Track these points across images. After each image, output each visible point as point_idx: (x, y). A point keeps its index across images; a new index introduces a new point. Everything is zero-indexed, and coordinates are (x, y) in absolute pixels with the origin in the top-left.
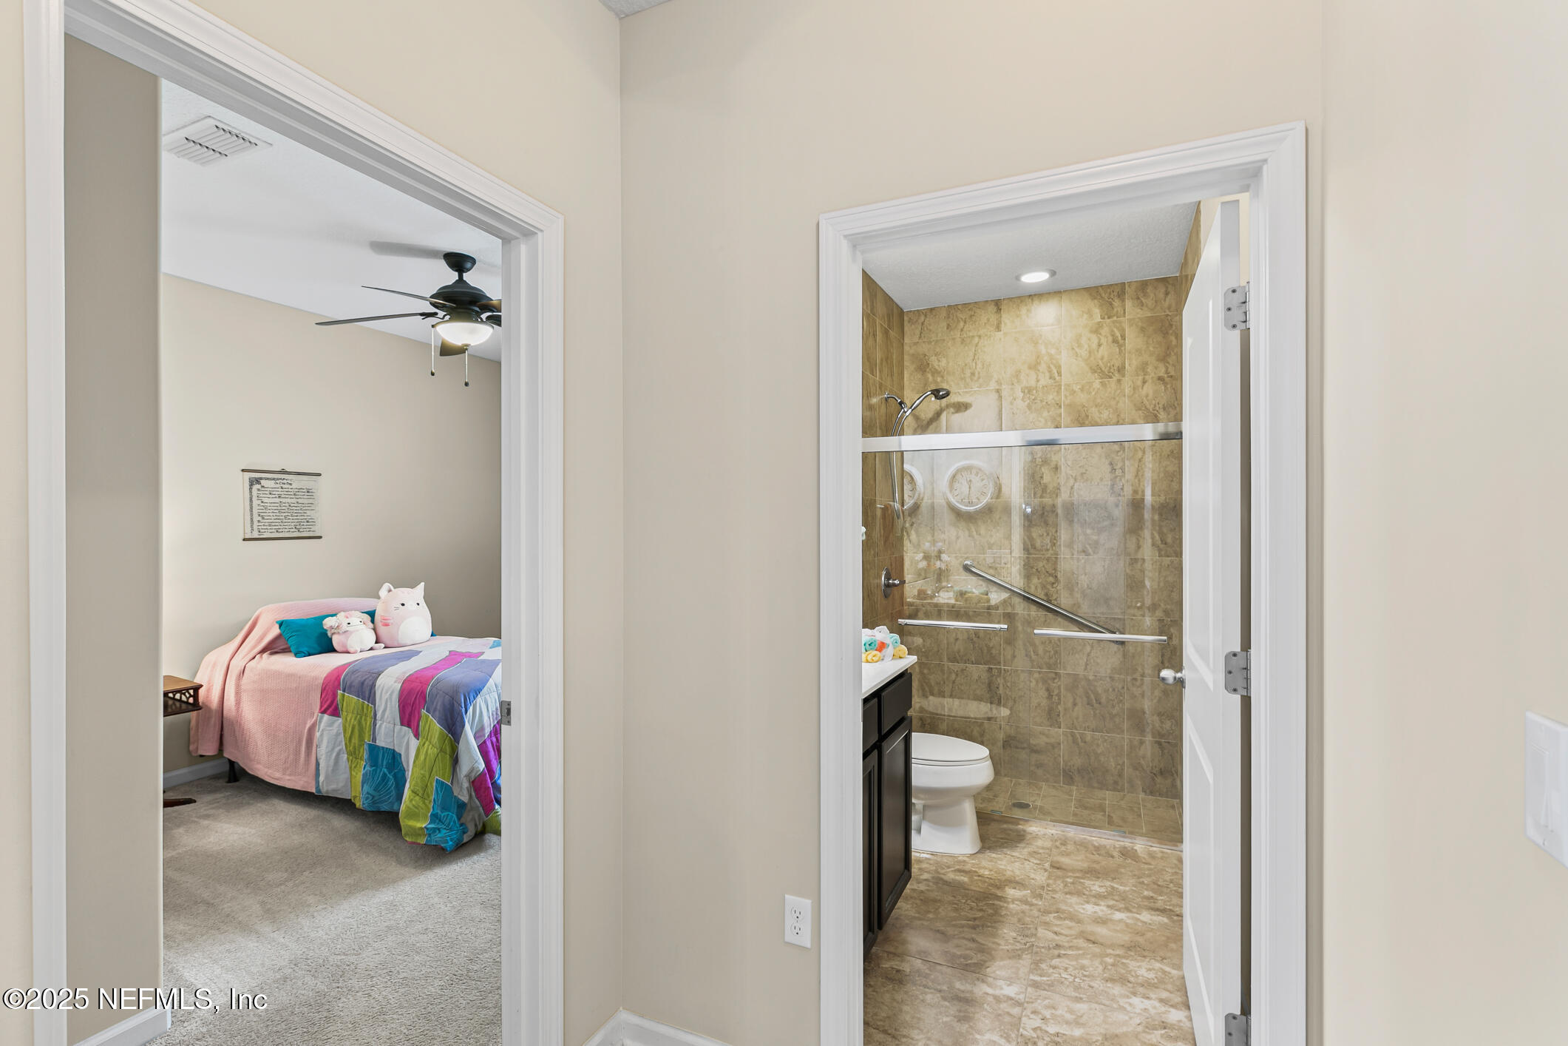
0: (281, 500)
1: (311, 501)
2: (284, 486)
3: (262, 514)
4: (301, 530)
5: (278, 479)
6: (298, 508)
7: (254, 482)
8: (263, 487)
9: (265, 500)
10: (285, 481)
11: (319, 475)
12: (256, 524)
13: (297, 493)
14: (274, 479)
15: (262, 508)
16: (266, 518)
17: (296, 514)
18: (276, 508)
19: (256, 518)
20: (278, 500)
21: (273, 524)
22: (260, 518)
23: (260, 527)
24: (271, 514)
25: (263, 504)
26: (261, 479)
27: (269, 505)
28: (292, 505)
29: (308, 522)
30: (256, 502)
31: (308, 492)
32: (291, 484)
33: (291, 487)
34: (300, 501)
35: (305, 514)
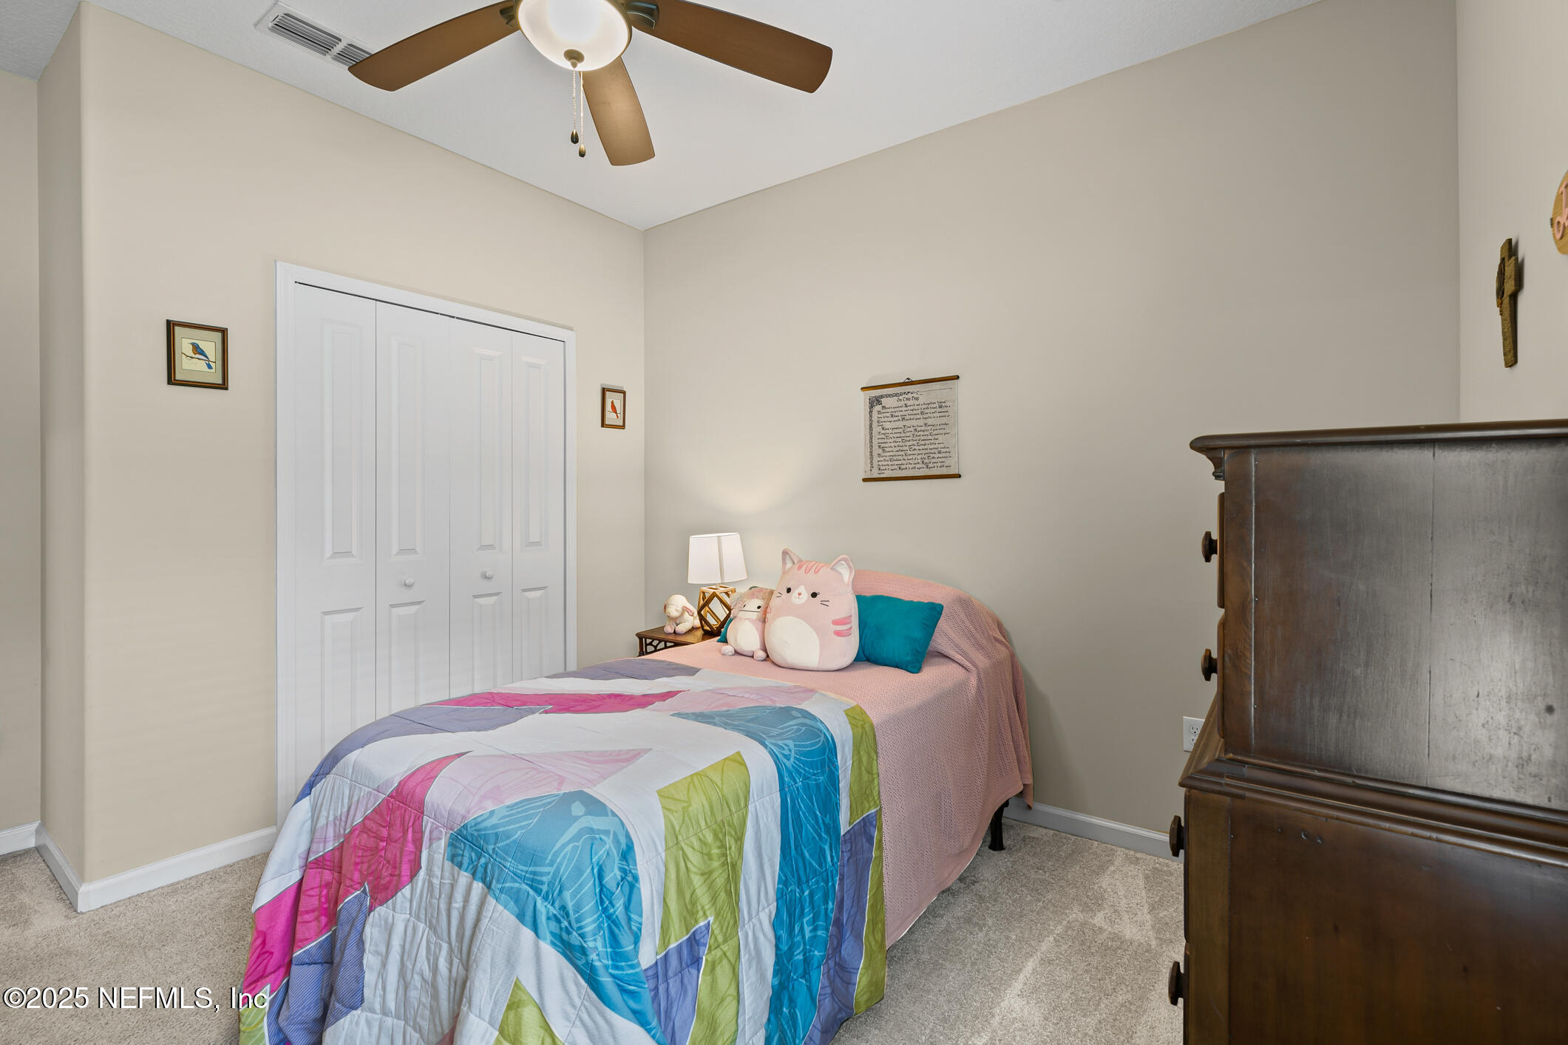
0: (905, 423)
1: (944, 420)
2: (909, 403)
3: (882, 445)
4: (930, 465)
5: (901, 394)
6: (925, 433)
7: (875, 402)
8: (884, 407)
9: (887, 425)
10: (910, 396)
11: (957, 378)
12: (876, 458)
13: (926, 411)
14: (896, 395)
15: (883, 436)
16: (887, 450)
17: (923, 442)
18: (898, 435)
19: (876, 451)
20: (901, 424)
21: (895, 458)
22: (880, 451)
23: (880, 463)
24: (893, 445)
25: (883, 432)
26: (882, 397)
27: (890, 431)
28: (919, 429)
29: (939, 453)
30: (876, 429)
31: (940, 407)
32: (917, 399)
33: (916, 402)
34: (930, 422)
35: (937, 442)
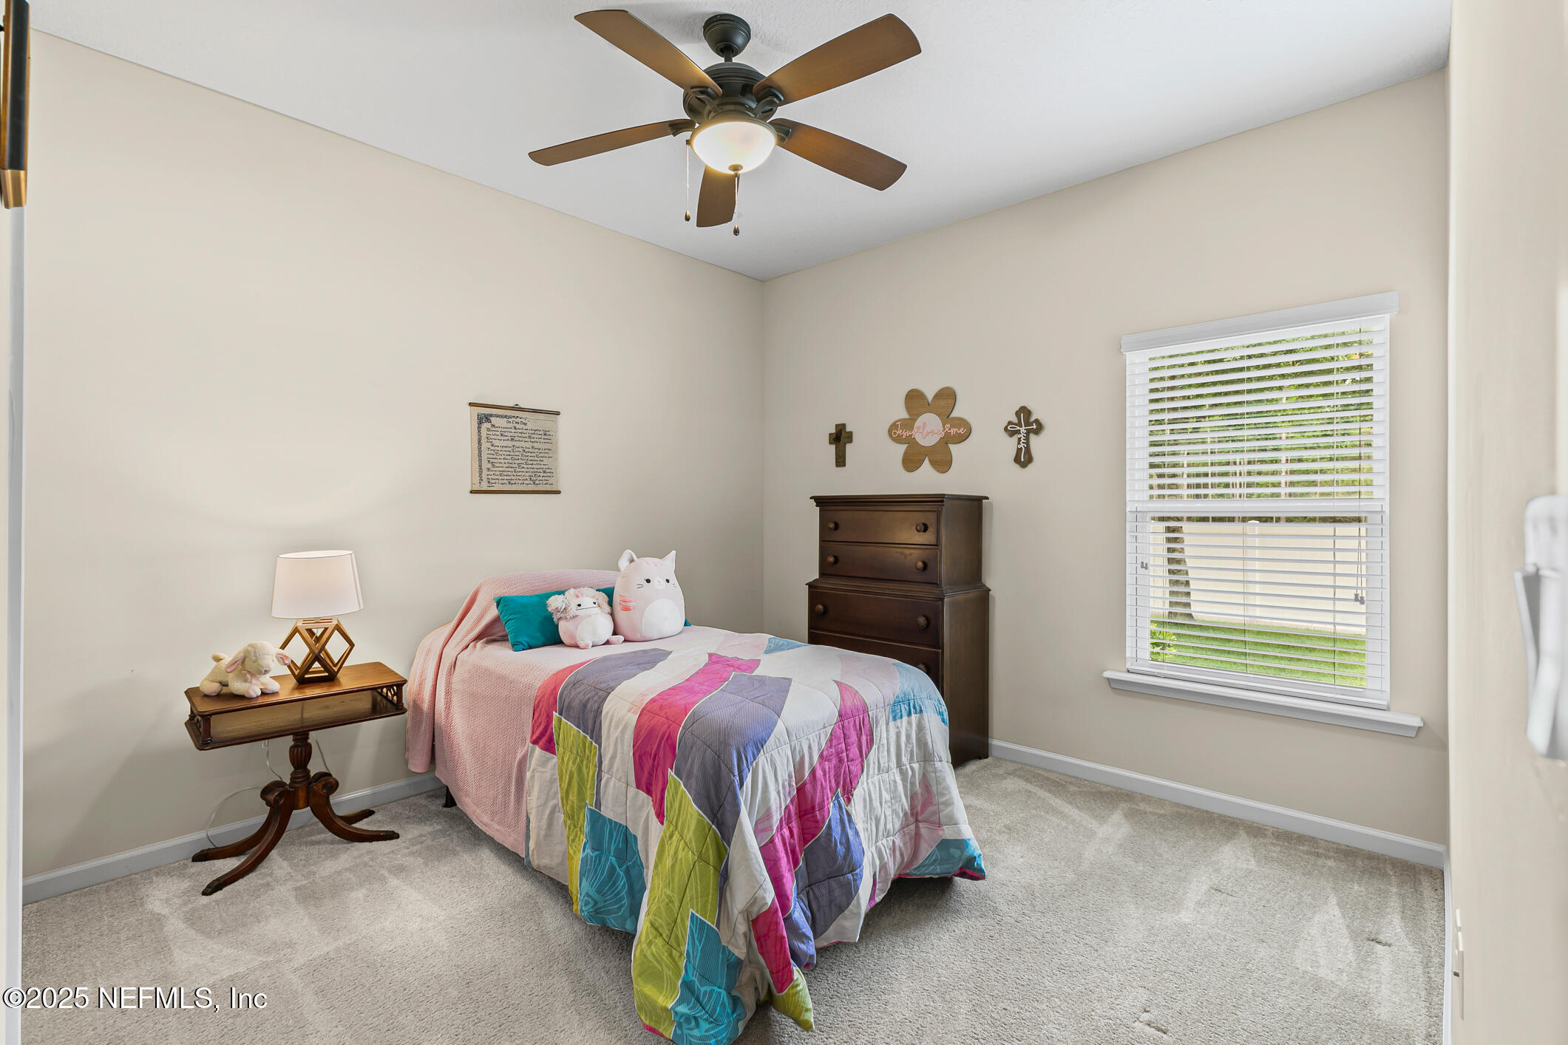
0: (515, 443)
1: (548, 446)
2: (518, 426)
3: (492, 460)
4: (537, 482)
5: (510, 417)
6: (533, 455)
7: (483, 419)
8: (493, 426)
9: (496, 443)
10: (518, 420)
11: (558, 413)
12: (485, 472)
13: (533, 436)
14: (506, 417)
15: (492, 452)
16: (496, 465)
17: (531, 462)
18: (508, 453)
19: (485, 465)
20: (510, 443)
21: (505, 473)
22: (490, 466)
23: (490, 477)
24: (502, 461)
25: (492, 448)
26: (491, 415)
27: (500, 449)
28: (527, 450)
29: (545, 472)
30: (485, 445)
31: (545, 435)
32: (525, 424)
33: (524, 427)
34: (536, 445)
35: (542, 463)
